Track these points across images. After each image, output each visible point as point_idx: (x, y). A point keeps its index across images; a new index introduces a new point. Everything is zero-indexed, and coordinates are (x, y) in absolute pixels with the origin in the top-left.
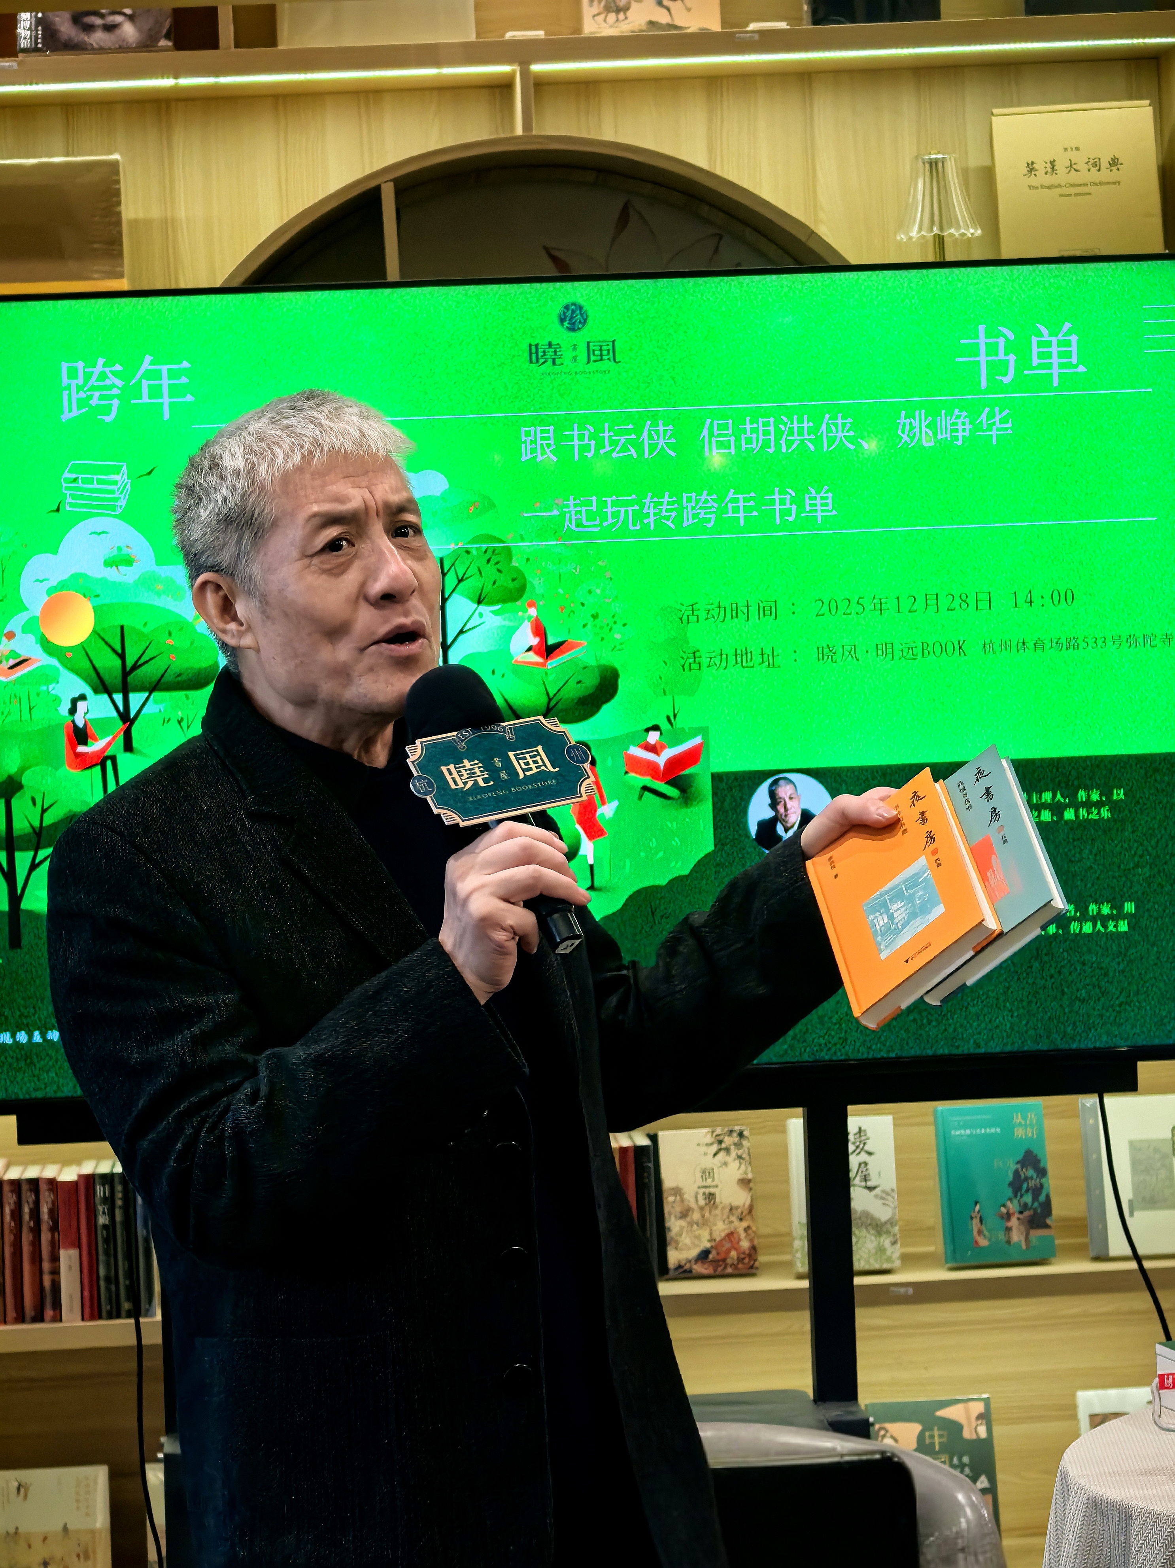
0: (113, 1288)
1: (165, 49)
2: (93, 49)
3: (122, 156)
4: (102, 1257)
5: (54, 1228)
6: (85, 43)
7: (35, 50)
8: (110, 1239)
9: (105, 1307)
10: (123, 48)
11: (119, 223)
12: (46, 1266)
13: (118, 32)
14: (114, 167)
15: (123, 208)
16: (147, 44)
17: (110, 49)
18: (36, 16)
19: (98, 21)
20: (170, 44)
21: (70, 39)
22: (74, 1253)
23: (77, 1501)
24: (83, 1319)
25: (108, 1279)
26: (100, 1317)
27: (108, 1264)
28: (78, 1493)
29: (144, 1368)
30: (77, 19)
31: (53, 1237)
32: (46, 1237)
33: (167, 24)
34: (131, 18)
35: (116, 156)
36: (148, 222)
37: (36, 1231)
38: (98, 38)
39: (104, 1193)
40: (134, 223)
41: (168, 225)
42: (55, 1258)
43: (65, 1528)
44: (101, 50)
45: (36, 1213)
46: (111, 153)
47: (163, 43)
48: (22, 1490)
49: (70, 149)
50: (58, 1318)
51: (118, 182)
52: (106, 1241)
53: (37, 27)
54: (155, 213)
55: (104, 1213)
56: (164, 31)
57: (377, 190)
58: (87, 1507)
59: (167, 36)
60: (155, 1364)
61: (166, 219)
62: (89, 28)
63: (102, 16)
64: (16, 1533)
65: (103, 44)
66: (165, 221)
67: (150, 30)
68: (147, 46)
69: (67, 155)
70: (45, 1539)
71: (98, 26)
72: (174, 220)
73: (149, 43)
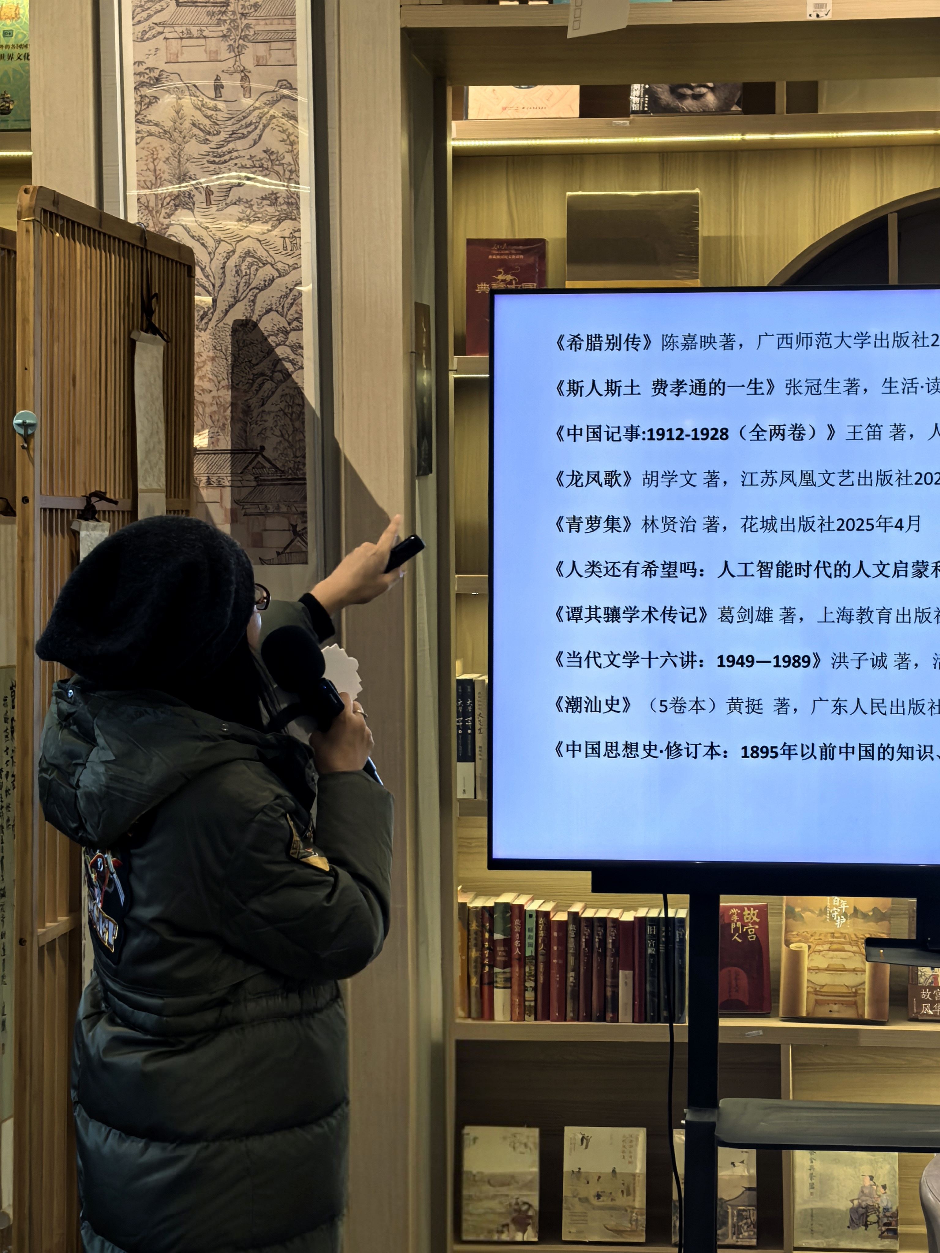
0: (656, 1000)
1: (736, 113)
2: (684, 112)
3: (700, 190)
4: (648, 978)
5: (616, 954)
6: (679, 107)
7: (643, 112)
8: (655, 965)
9: (650, 1014)
10: (706, 112)
11: (696, 239)
12: (609, 980)
13: (703, 100)
14: (694, 198)
15: (700, 228)
16: (723, 109)
17: (697, 112)
18: (644, 87)
19: (689, 92)
20: (740, 109)
21: (668, 105)
22: (629, 973)
23: (623, 1152)
24: (633, 1022)
25: (652, 994)
26: (646, 1021)
27: (652, 984)
28: (624, 1147)
29: (674, 1060)
30: (673, 90)
31: (615, 960)
32: (609, 960)
33: (739, 94)
34: (712, 90)
35: (697, 191)
36: (717, 239)
37: (603, 955)
38: (689, 104)
39: (653, 931)
40: (707, 239)
41: (732, 242)
42: (615, 977)
43: (614, 1171)
44: (690, 113)
45: (603, 942)
46: (694, 189)
47: (735, 108)
48: (585, 1141)
49: (664, 185)
50: (615, 1019)
51: (697, 209)
52: (652, 966)
53: (644, 94)
54: (723, 232)
55: (652, 946)
56: (736, 100)
57: (885, 218)
58: (631, 1157)
59: (738, 104)
60: (682, 1057)
61: (731, 237)
62: (682, 97)
63: (692, 88)
64: (579, 1172)
65: (691, 109)
66: (729, 238)
67: (726, 99)
68: (723, 111)
69: (662, 190)
70: (599, 1177)
71: (689, 95)
72: (736, 237)
73: (724, 108)
